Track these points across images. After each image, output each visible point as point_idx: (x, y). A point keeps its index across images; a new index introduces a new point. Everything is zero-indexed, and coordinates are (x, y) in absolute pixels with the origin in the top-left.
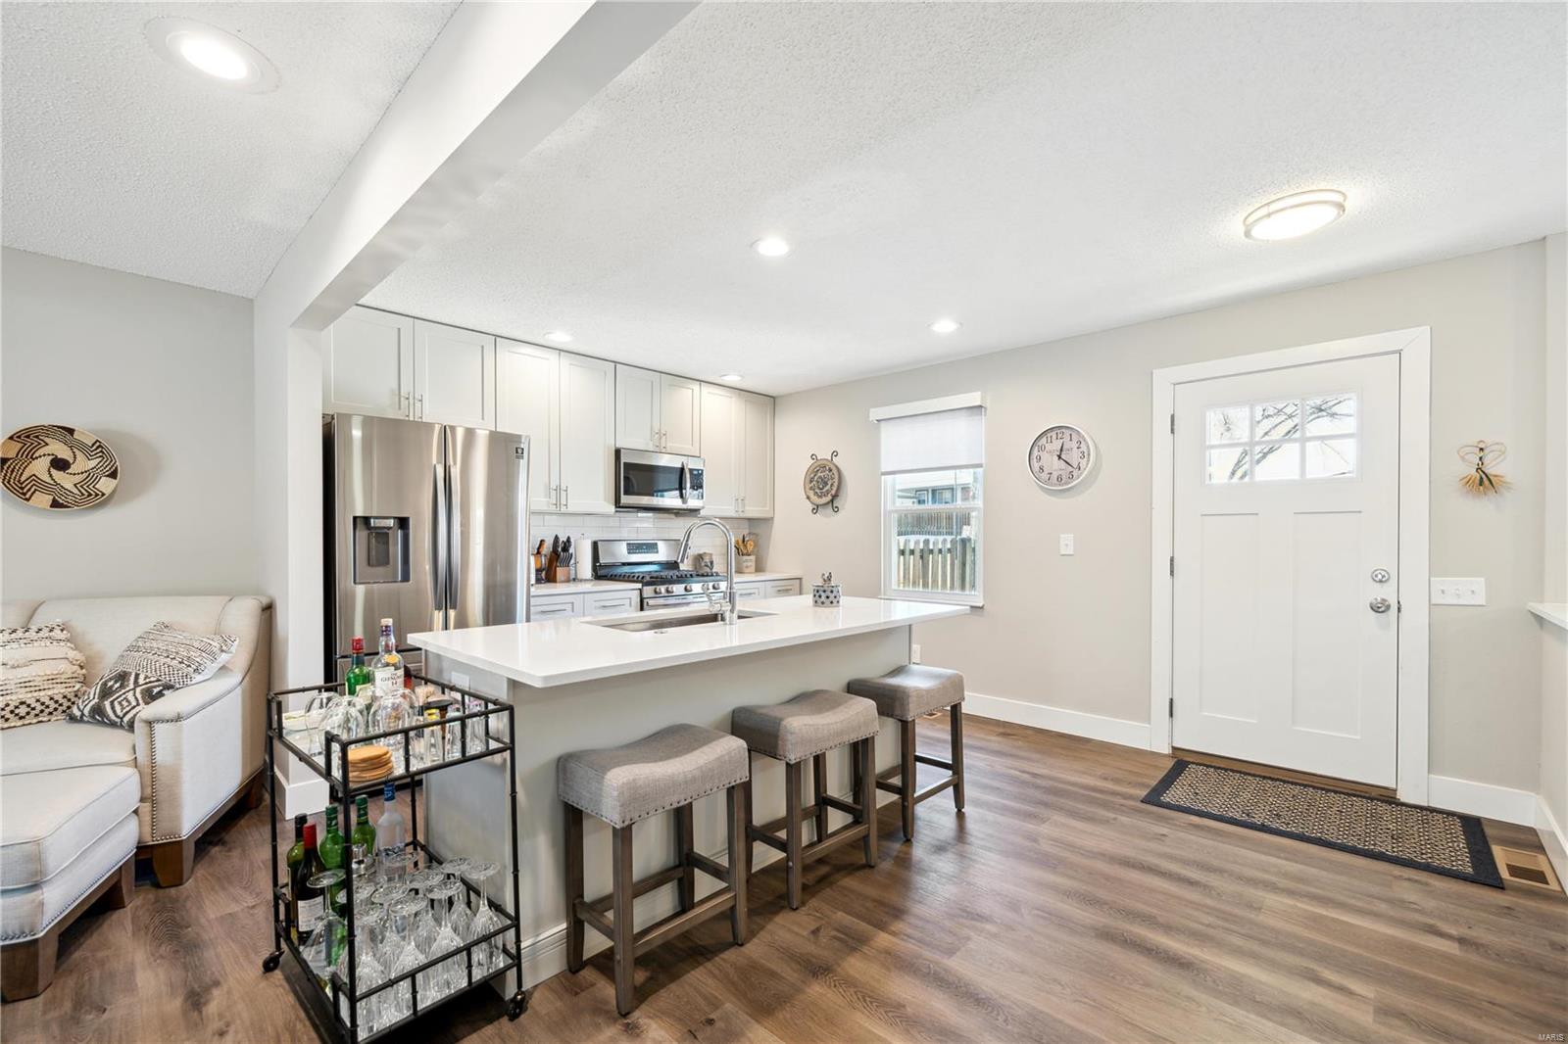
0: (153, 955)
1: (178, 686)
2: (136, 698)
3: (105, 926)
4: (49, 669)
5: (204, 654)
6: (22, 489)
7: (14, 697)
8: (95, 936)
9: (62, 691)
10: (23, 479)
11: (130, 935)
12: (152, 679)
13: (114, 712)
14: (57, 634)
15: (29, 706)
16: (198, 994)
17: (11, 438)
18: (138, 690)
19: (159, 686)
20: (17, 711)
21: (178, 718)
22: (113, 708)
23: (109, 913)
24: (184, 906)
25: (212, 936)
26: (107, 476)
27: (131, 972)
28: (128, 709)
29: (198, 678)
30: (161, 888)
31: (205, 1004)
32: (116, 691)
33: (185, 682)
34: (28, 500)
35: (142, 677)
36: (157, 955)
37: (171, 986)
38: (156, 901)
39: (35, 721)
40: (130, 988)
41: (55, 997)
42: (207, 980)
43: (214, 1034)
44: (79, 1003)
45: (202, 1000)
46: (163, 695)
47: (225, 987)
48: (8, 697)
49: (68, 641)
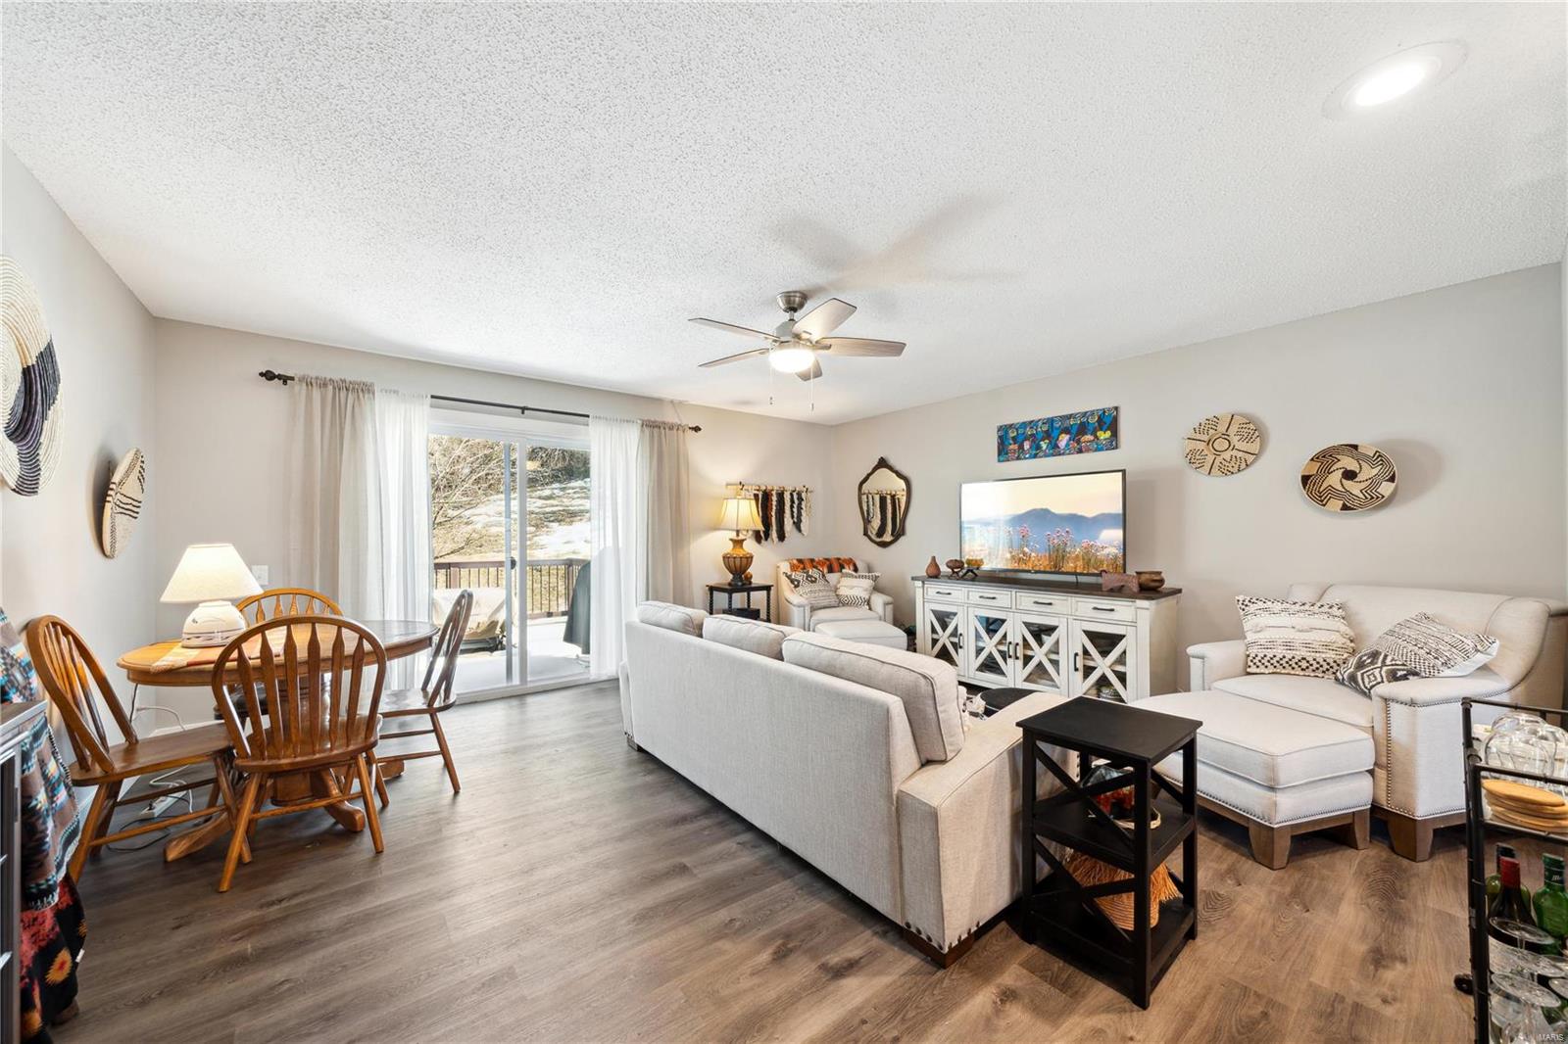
0: (1362, 899)
1: (1423, 674)
2: (1381, 676)
3: (1338, 855)
4: (1326, 637)
5: (1454, 650)
6: (1320, 497)
7: (1298, 653)
8: (1327, 857)
9: (1333, 656)
10: (1321, 490)
11: (1352, 872)
12: (1397, 662)
13: (1364, 682)
14: (1335, 611)
15: (1308, 662)
16: (1382, 955)
17: (1312, 460)
18: (1385, 669)
19: (1403, 670)
20: (1300, 664)
21: (1412, 703)
22: (1363, 679)
23: (1344, 847)
24: (1408, 880)
25: (1420, 920)
26: (1387, 481)
27: (1340, 899)
28: (1375, 683)
29: (1447, 672)
30: (1396, 853)
31: (1384, 967)
32: (1366, 666)
33: (1431, 674)
34: (1324, 505)
35: (1389, 658)
36: (1365, 901)
37: (1364, 931)
38: (1386, 861)
39: (1312, 674)
40: (1334, 909)
41: (1282, 879)
42: (1397, 951)
43: (1377, 995)
44: (1296, 893)
45: (1384, 963)
46: (1408, 679)
47: (1409, 970)
48: (1294, 652)
49: (1343, 618)
